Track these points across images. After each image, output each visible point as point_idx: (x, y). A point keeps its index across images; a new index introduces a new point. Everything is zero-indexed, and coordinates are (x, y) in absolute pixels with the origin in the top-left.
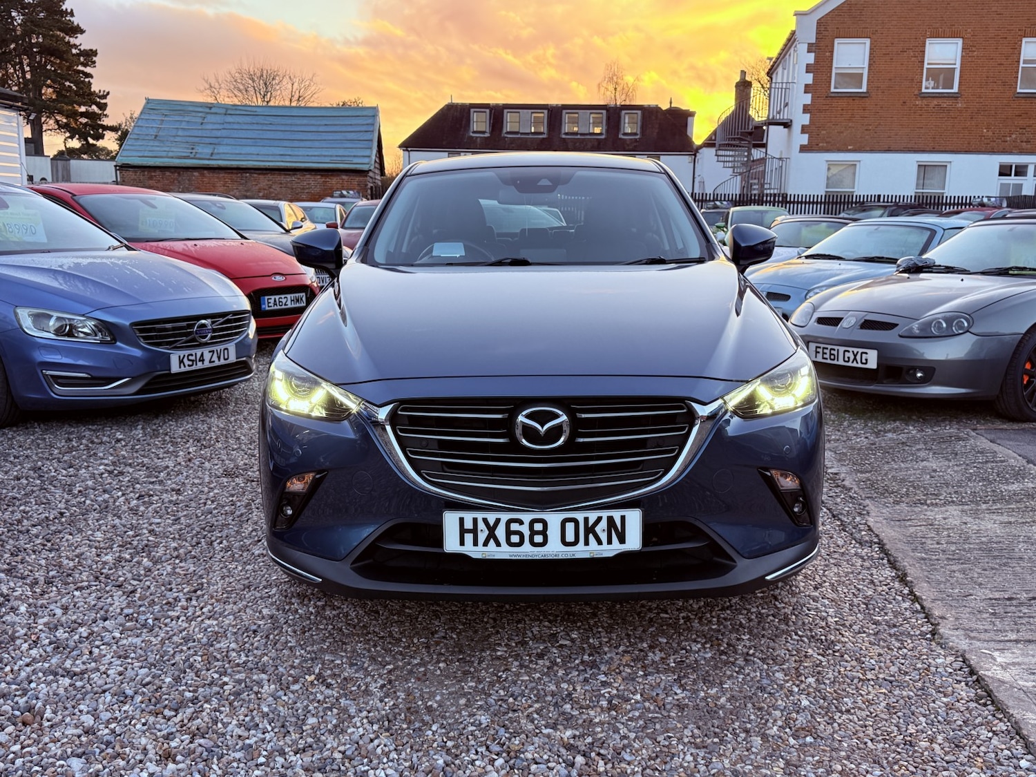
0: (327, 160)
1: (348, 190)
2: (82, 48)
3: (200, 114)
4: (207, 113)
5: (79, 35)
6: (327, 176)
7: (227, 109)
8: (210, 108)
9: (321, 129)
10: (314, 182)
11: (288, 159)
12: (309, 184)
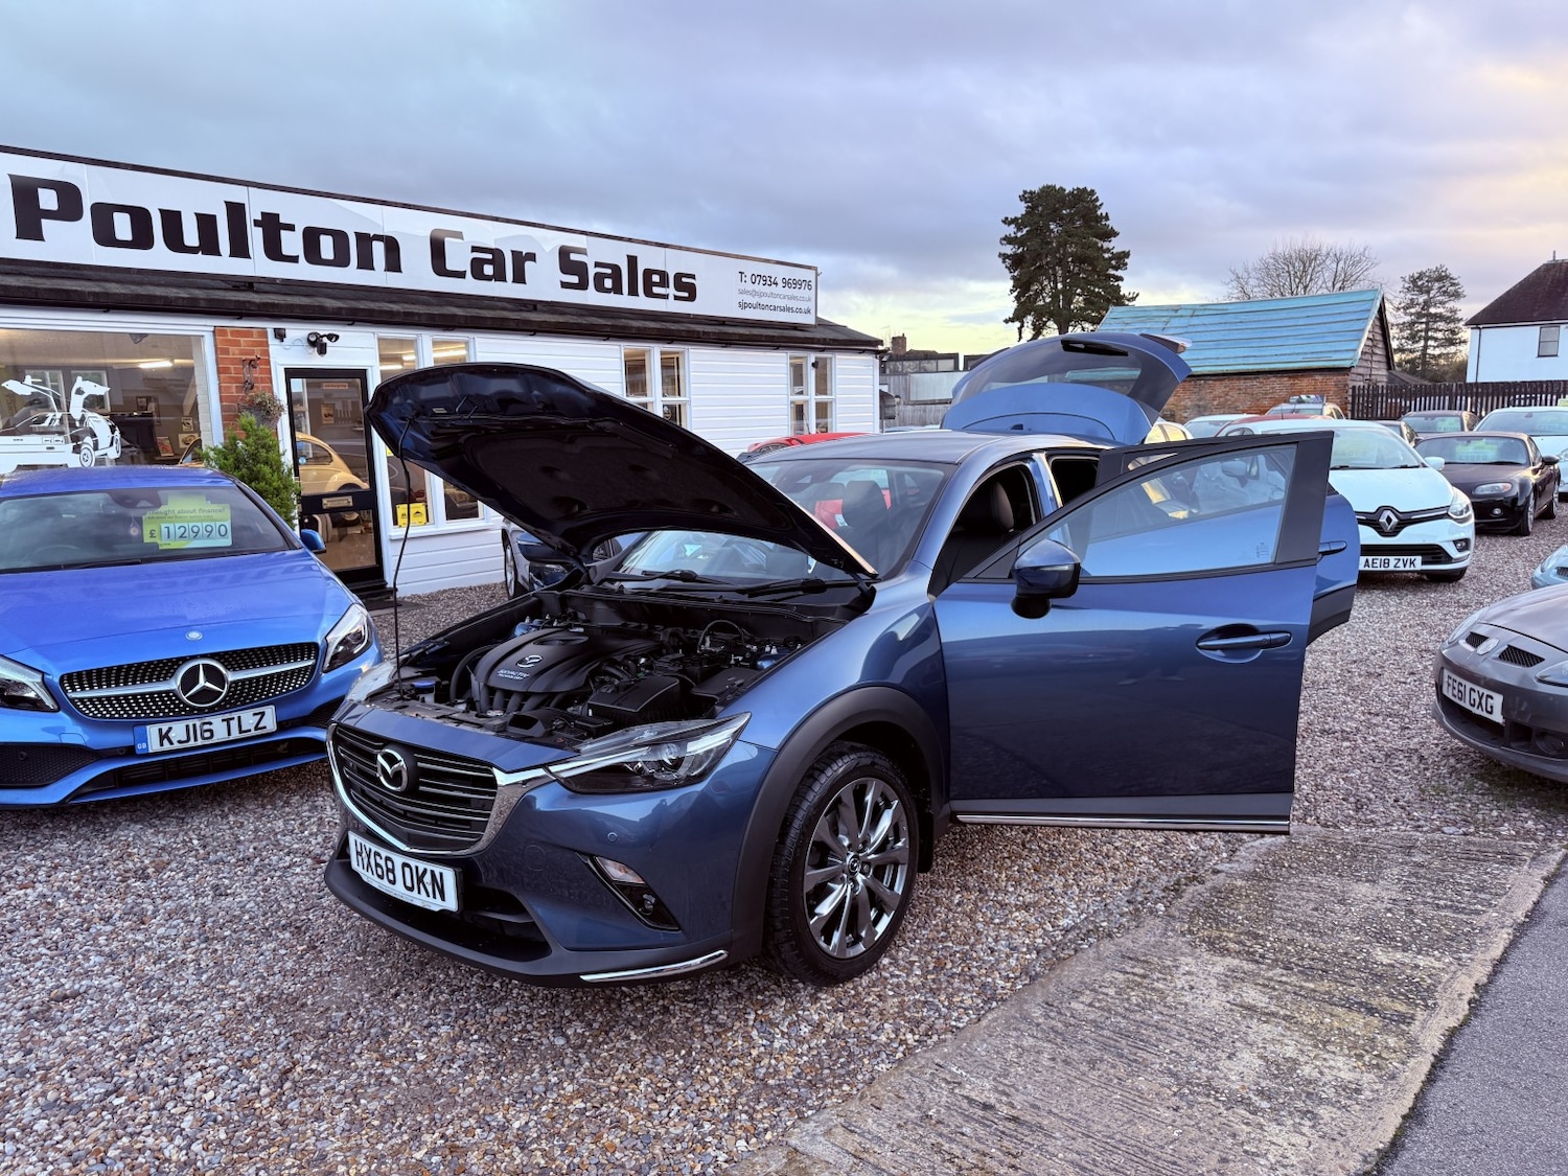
0: (1300, 358)
1: (1308, 393)
2: (1115, 251)
3: (1164, 319)
4: (1172, 317)
5: (1113, 239)
6: (1296, 377)
7: (1195, 310)
8: (1176, 311)
9: (1301, 322)
10: (1278, 385)
11: (1252, 360)
12: (1273, 388)
